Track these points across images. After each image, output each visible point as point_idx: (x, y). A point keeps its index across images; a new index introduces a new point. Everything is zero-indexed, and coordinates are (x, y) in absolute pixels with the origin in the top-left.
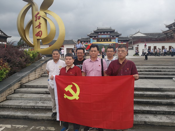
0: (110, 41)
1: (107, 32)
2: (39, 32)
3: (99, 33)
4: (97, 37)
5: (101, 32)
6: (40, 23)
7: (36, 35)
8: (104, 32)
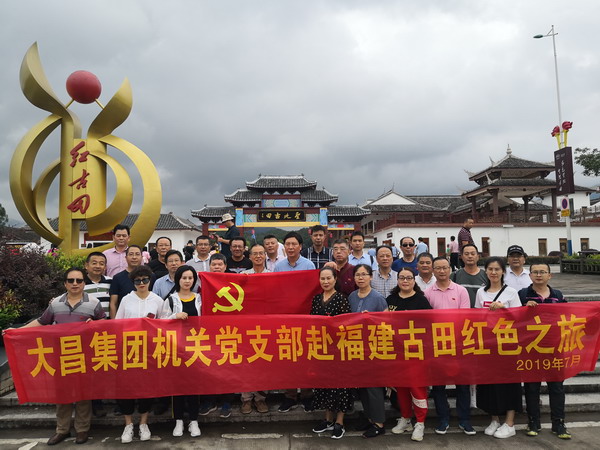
0: (302, 218)
1: (292, 190)
2: (79, 200)
3: (266, 193)
4: (257, 206)
5: (271, 190)
6: (84, 171)
7: (69, 208)
8: (282, 190)
